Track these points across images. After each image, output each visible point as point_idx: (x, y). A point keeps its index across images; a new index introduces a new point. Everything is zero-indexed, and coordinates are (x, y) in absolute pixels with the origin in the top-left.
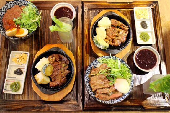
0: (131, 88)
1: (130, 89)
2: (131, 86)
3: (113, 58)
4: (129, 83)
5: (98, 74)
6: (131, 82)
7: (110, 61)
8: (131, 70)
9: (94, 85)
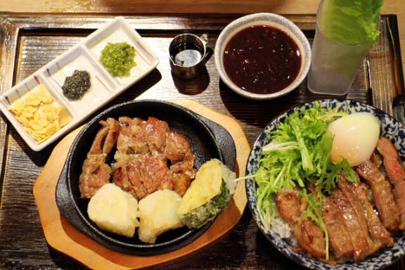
0: (359, 108)
1: (361, 111)
2: (353, 109)
3: (252, 171)
4: (339, 114)
5: (323, 225)
6: (336, 109)
7: (265, 185)
8: (295, 109)
9: (369, 241)
